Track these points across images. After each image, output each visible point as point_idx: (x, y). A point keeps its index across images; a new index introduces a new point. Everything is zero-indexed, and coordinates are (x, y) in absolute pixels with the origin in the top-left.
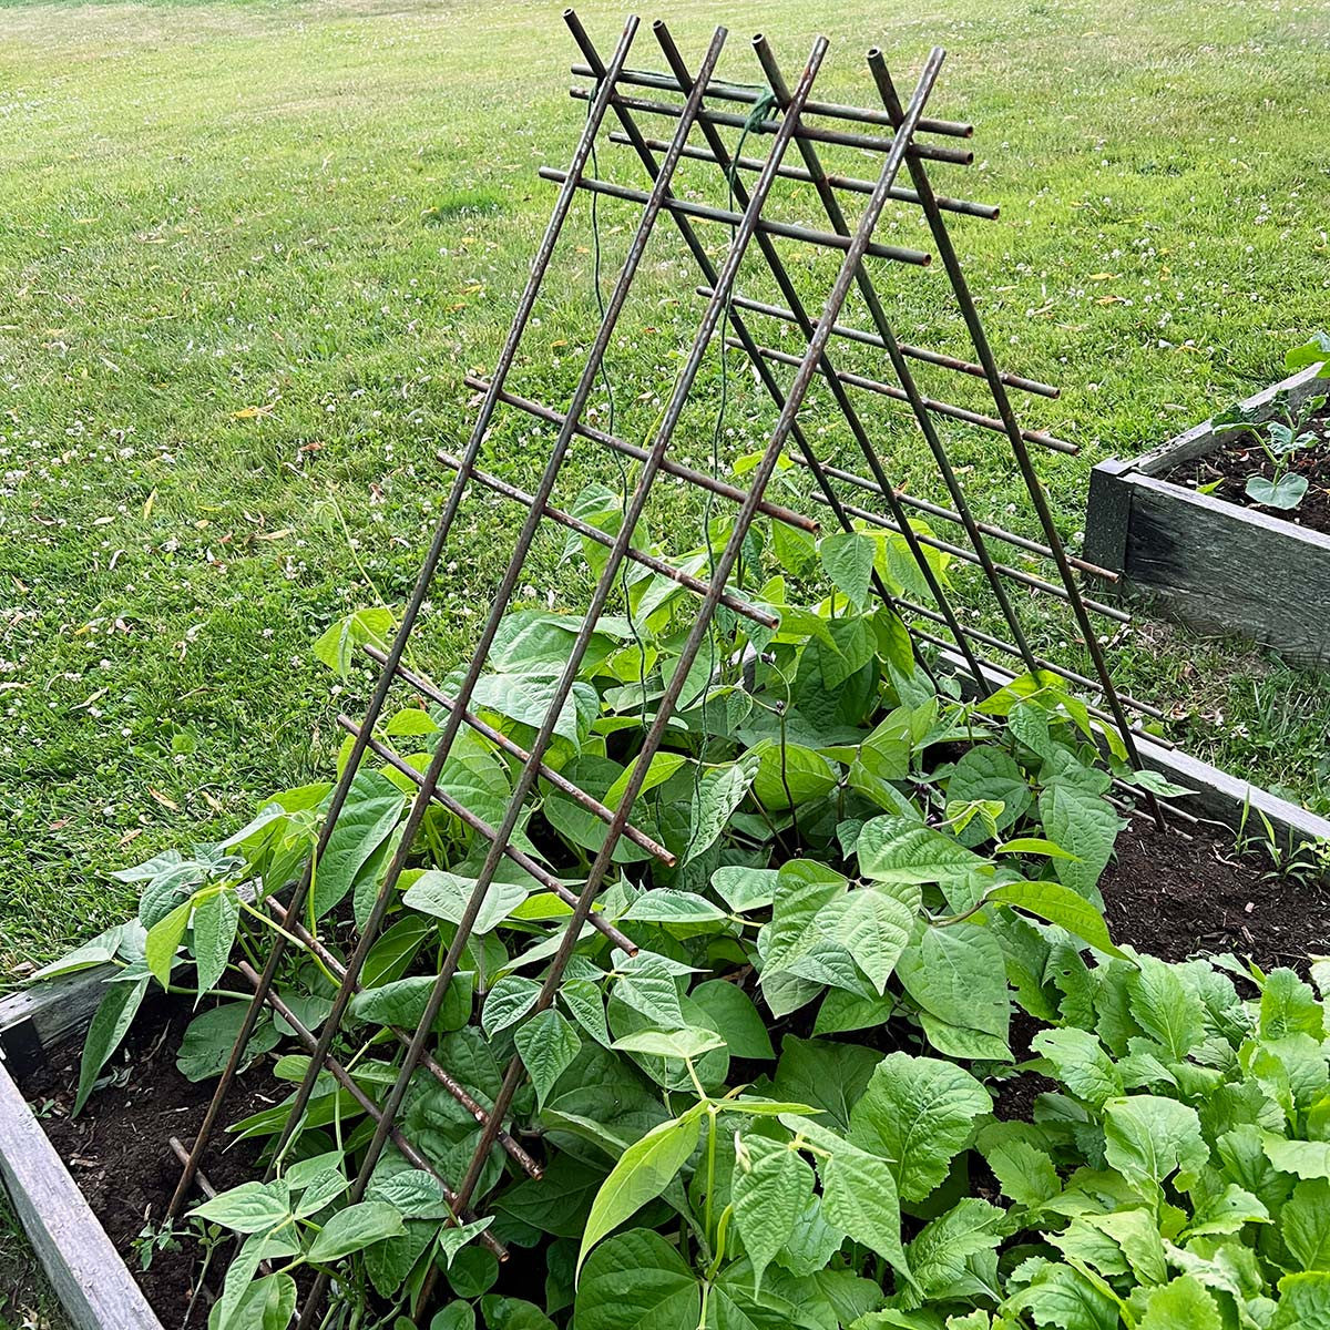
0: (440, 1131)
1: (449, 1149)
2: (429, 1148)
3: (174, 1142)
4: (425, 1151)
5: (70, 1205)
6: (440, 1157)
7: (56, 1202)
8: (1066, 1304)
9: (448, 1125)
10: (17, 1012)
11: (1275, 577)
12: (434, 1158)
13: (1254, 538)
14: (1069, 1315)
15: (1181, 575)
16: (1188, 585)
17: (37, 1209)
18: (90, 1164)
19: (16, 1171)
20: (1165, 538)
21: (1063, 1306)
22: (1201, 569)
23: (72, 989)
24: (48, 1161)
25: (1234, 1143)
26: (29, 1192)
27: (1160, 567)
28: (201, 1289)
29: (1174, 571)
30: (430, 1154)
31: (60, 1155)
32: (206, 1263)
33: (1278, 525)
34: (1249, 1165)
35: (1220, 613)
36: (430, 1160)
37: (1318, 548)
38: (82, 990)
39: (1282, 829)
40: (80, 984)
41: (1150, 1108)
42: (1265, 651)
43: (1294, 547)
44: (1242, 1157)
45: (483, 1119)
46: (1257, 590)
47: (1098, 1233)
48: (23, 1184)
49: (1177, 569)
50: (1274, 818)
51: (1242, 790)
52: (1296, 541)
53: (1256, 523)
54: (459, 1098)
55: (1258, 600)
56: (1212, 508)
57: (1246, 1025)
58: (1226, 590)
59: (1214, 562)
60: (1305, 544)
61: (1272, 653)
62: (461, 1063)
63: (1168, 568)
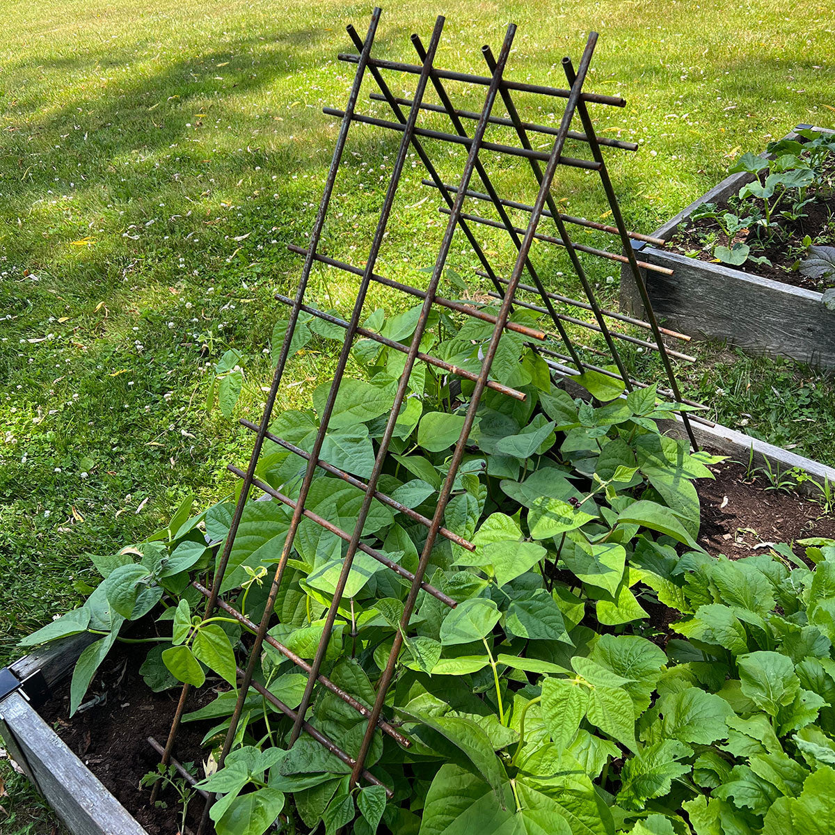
0: (337, 723)
1: (344, 733)
2: (331, 732)
3: (151, 740)
4: (328, 734)
5: (94, 791)
6: (338, 738)
7: (87, 791)
8: (753, 793)
9: (342, 719)
10: (31, 668)
11: (736, 304)
12: (334, 738)
13: (722, 282)
14: (755, 800)
15: (680, 306)
16: (684, 312)
17: (74, 796)
18: (98, 761)
19: (54, 773)
20: (669, 286)
21: (751, 795)
22: (690, 302)
23: (64, 648)
24: (75, 764)
25: (805, 668)
26: (67, 786)
27: (667, 302)
28: (184, 831)
29: (676, 304)
30: (332, 736)
31: (80, 758)
32: (184, 813)
33: (736, 273)
34: (815, 681)
35: (705, 327)
36: (332, 740)
37: (760, 286)
38: (69, 648)
39: (774, 463)
40: (68, 645)
41: (763, 659)
42: (732, 348)
43: (747, 287)
44: (810, 676)
45: (366, 713)
46: (726, 312)
47: (747, 738)
48: (61, 781)
49: (677, 303)
50: (770, 457)
51: (747, 441)
52: (748, 283)
53: (724, 273)
54: (347, 702)
55: (727, 318)
56: (697, 266)
57: (794, 593)
58: (708, 313)
59: (701, 298)
60: (753, 284)
61: (736, 349)
62: (347, 681)
63: (672, 302)
